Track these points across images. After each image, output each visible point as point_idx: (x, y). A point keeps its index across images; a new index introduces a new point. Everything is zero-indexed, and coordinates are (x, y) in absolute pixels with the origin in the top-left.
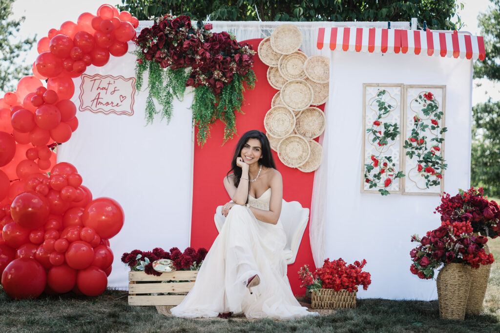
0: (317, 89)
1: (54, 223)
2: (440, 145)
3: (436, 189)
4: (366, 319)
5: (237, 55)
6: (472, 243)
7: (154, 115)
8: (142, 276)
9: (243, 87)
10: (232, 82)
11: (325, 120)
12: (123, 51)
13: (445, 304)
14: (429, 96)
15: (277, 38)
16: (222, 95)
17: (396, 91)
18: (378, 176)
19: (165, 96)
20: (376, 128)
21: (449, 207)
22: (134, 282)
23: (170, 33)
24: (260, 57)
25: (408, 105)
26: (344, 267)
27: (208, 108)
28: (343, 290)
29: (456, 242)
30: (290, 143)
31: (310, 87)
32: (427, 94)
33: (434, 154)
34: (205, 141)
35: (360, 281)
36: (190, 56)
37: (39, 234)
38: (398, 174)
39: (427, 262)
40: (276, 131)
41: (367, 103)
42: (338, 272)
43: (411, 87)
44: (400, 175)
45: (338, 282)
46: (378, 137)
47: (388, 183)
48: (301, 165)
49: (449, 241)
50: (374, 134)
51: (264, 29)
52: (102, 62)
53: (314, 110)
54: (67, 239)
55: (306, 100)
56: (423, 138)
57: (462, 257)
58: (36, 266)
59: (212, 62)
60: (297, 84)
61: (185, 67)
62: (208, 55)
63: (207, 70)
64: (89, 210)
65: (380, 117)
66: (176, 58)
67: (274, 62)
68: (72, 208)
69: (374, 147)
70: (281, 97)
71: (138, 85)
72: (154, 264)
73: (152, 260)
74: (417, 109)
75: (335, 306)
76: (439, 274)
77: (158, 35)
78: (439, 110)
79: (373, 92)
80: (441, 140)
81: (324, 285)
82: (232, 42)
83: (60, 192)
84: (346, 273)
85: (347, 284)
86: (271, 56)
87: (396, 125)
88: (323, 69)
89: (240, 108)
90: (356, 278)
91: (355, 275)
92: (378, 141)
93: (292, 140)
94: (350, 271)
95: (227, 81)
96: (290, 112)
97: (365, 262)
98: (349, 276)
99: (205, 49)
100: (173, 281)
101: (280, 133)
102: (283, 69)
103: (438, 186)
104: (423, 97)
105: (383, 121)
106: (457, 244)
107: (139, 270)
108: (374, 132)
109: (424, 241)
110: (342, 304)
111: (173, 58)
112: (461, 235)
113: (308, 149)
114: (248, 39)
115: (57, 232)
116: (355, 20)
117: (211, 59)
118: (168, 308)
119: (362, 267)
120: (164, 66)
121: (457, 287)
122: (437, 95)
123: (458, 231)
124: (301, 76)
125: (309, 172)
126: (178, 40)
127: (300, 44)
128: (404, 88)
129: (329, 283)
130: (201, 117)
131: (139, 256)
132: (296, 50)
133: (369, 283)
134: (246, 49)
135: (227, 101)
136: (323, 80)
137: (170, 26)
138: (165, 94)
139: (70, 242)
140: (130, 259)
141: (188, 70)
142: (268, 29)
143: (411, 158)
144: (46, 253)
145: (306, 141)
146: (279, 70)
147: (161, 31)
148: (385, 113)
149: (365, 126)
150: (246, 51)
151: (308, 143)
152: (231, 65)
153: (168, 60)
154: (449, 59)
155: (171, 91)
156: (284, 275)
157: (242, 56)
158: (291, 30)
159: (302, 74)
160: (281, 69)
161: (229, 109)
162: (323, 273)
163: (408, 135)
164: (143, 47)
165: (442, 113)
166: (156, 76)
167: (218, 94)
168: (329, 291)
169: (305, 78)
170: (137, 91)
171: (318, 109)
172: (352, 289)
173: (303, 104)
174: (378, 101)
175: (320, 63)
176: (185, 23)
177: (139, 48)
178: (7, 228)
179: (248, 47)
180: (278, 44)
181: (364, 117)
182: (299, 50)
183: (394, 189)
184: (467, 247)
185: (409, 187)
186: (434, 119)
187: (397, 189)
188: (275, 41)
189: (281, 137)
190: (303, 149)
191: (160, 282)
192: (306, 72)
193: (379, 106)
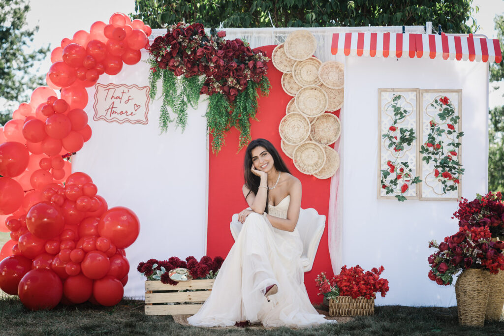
0: (332, 95)
1: (70, 233)
2: (457, 150)
3: (453, 194)
4: (384, 327)
5: (251, 62)
6: (490, 249)
7: (169, 124)
8: (159, 285)
9: (257, 95)
10: (246, 89)
11: (341, 127)
13: (464, 310)
14: (445, 101)
15: (291, 44)
16: (236, 102)
17: (412, 96)
18: (394, 182)
19: (180, 104)
20: (392, 133)
21: (467, 212)
22: (150, 291)
23: (183, 41)
24: (274, 64)
25: (424, 110)
26: (361, 274)
27: (222, 116)
28: (360, 297)
29: (474, 248)
30: (305, 149)
31: (325, 93)
32: (443, 98)
33: (450, 159)
34: (220, 149)
35: (378, 287)
36: (204, 64)
37: (55, 244)
38: (414, 180)
39: (445, 268)
40: (291, 138)
41: (382, 109)
42: (355, 280)
43: (427, 91)
44: (417, 180)
45: (355, 290)
46: (394, 143)
47: (405, 188)
48: (317, 171)
49: (467, 246)
50: (390, 140)
51: (278, 35)
52: (115, 71)
53: (329, 116)
54: (82, 249)
55: (321, 107)
56: (440, 142)
57: (480, 263)
58: (52, 277)
59: (226, 69)
60: (311, 91)
61: (199, 75)
62: (222, 63)
63: (221, 77)
64: (104, 220)
65: (395, 123)
66: (189, 66)
67: (288, 69)
68: (87, 218)
69: (390, 152)
70: (296, 104)
71: (152, 94)
72: (170, 274)
73: (168, 269)
74: (433, 113)
75: (352, 313)
76: (458, 280)
77: (172, 43)
78: (456, 114)
79: (388, 97)
80: (458, 145)
81: (342, 292)
82: (246, 49)
83: (75, 202)
84: (363, 279)
85: (365, 291)
86: (285, 63)
87: (412, 130)
88: (337, 75)
89: (255, 115)
90: (374, 285)
91: (373, 282)
92: (394, 146)
93: (308, 146)
94: (367, 278)
95: (241, 89)
96: (305, 118)
97: (382, 269)
98: (367, 283)
99: (218, 57)
100: (190, 291)
101: (295, 140)
102: (297, 76)
103: (455, 191)
104: (439, 101)
105: (399, 126)
106: (475, 250)
107: (155, 280)
108: (390, 138)
109: (442, 247)
110: (360, 312)
111: (186, 66)
112: (479, 240)
113: (323, 155)
114: (261, 46)
115: (73, 242)
116: (370, 25)
117: (225, 66)
118: (185, 317)
119: (379, 274)
120: (178, 74)
121: (476, 292)
122: (453, 99)
123: (476, 236)
124: (316, 82)
125: (325, 178)
126: (192, 48)
127: (314, 50)
128: (419, 92)
129: (346, 290)
130: (216, 125)
131: (156, 265)
132: (310, 56)
133: (387, 289)
134: (260, 56)
135: (242, 108)
136: (337, 86)
137: (183, 34)
138: (179, 102)
139: (85, 252)
140: (147, 268)
141: (202, 78)
142: (281, 34)
143: (428, 163)
144: (61, 263)
145: (322, 148)
146: (293, 76)
147: (175, 39)
148: (401, 119)
149: (380, 131)
150: (259, 58)
151: (323, 150)
152: (245, 72)
153: (182, 68)
154: (465, 63)
155: (185, 99)
156: (301, 283)
157: (256, 63)
158: (305, 36)
159: (316, 80)
160: (295, 76)
161: (243, 117)
162: (340, 281)
163: (425, 140)
164: (157, 56)
165: (458, 117)
166: (170, 84)
167: (233, 102)
168: (347, 299)
169: (319, 84)
170: (151, 99)
171: (333, 115)
172: (371, 296)
173: (318, 110)
174: (394, 106)
175: (334, 68)
176: (198, 30)
177: (152, 57)
178: (23, 238)
179: (261, 54)
180: (292, 50)
181: (380, 123)
182: (313, 56)
183: (411, 194)
184: (486, 252)
185: (427, 192)
186: (451, 123)
187: (415, 195)
188: (289, 47)
189: (296, 144)
190: (319, 156)
191: (176, 291)
192: (320, 78)
193: (394, 111)
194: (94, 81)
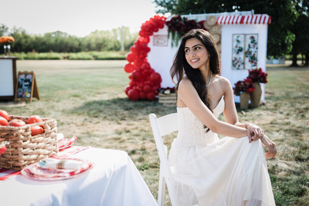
12: (162, 27)
14: (253, 37)
17: (243, 36)
18: (236, 64)
20: (236, 48)
22: (160, 96)
38: (242, 63)
41: (234, 41)
43: (248, 34)
46: (236, 51)
47: (239, 66)
52: (157, 31)
58: (137, 92)
65: (237, 45)
69: (235, 54)
71: (169, 37)
72: (165, 92)
73: (165, 90)
74: (249, 41)
78: (256, 42)
79: (235, 37)
80: (256, 52)
87: (242, 47)
122: (255, 37)
128: (245, 35)
139: (145, 85)
142: (208, 16)
143: (247, 58)
148: (239, 43)
149: (233, 48)
154: (261, 25)
163: (246, 50)
170: (168, 39)
174: (237, 39)
177: (167, 27)
181: (233, 45)
185: (246, 67)
186: (254, 45)
187: (242, 68)
188: (209, 21)
194: (152, 34)
